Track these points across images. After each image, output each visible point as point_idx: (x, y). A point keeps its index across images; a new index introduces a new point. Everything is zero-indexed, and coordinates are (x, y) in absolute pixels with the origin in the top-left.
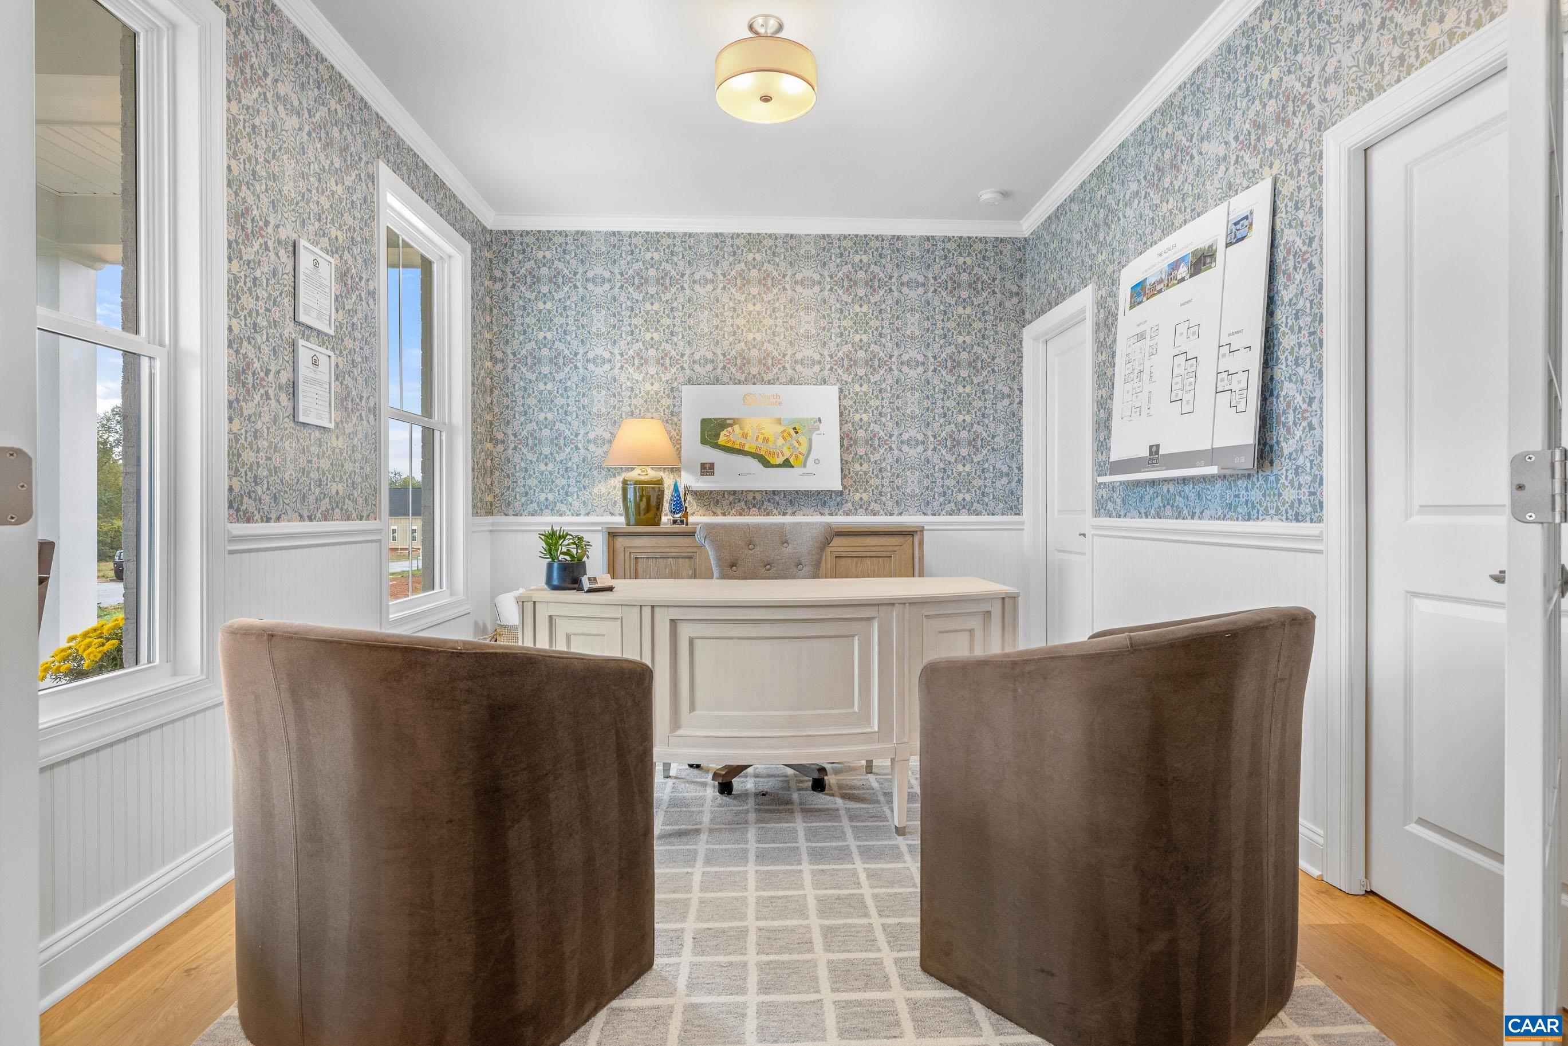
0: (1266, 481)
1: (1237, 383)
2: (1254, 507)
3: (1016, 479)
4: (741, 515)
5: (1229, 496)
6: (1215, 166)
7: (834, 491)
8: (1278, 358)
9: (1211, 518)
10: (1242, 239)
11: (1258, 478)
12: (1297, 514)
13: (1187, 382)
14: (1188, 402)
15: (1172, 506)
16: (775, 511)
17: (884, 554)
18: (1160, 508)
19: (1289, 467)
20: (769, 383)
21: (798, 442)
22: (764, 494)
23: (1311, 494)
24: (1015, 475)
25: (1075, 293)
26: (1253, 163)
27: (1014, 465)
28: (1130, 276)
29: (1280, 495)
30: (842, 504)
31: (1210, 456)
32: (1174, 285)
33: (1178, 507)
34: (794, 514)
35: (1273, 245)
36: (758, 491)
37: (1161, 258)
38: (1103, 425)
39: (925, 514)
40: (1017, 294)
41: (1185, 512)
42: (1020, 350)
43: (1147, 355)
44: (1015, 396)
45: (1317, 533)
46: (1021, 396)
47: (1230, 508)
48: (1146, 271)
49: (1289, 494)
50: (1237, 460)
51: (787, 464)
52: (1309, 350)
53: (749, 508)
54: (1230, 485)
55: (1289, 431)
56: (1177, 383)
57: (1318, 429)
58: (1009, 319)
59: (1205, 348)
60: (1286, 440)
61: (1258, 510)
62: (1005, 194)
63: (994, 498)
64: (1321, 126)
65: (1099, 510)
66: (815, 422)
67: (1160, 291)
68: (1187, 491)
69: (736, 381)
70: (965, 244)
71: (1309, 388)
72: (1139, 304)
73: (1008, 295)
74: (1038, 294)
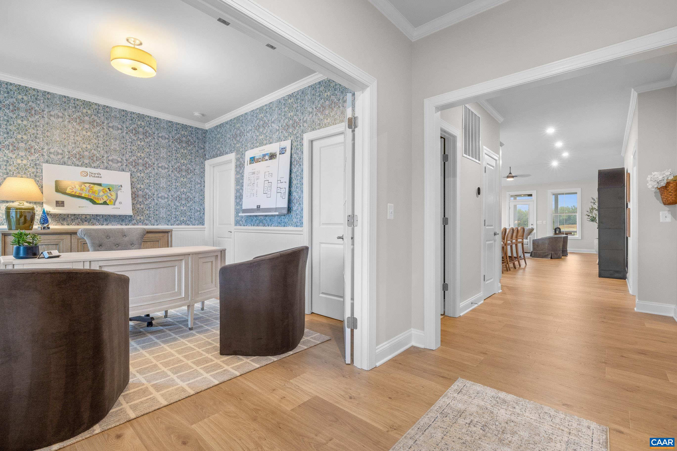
0: (289, 217)
1: (283, 191)
2: (286, 223)
3: (203, 213)
4: (78, 225)
5: (279, 220)
6: (276, 131)
7: (128, 215)
8: (292, 186)
9: (274, 226)
10: (284, 153)
11: (287, 216)
12: (297, 225)
13: (269, 189)
14: (269, 194)
15: (262, 223)
16: (97, 223)
17: (156, 240)
18: (258, 223)
19: (295, 213)
20: (94, 167)
21: (111, 194)
22: (91, 216)
23: (300, 220)
24: (202, 211)
25: (227, 154)
26: (286, 135)
27: (202, 208)
28: (249, 154)
29: (292, 220)
30: (131, 221)
31: (276, 209)
32: (264, 161)
33: (264, 223)
34: (107, 224)
35: (291, 157)
36: (88, 214)
37: (260, 152)
38: (239, 197)
39: (168, 225)
40: (203, 149)
41: (266, 224)
42: (204, 168)
43: (256, 179)
44: (202, 184)
45: (302, 230)
46: (204, 184)
47: (279, 223)
48: (255, 154)
49: (295, 220)
50: (283, 211)
51: (105, 203)
52: (300, 185)
53: (83, 222)
54: (279, 217)
55: (295, 204)
56: (265, 189)
57: (302, 205)
58: (200, 157)
59: (274, 180)
60: (294, 207)
61: (287, 224)
62: (203, 115)
63: (194, 219)
64: (303, 132)
65: (237, 224)
66: (119, 187)
67: (260, 161)
68: (267, 219)
69: (76, 165)
70: (185, 127)
71: (300, 194)
72: (253, 163)
73: (200, 148)
74: (212, 150)
